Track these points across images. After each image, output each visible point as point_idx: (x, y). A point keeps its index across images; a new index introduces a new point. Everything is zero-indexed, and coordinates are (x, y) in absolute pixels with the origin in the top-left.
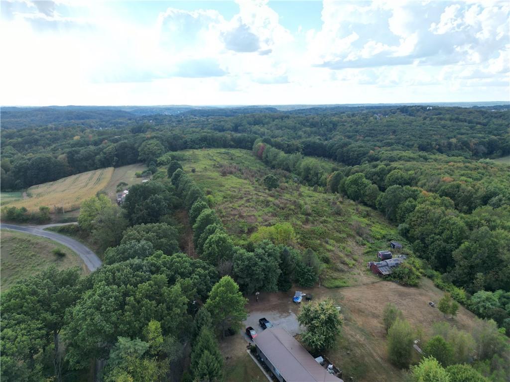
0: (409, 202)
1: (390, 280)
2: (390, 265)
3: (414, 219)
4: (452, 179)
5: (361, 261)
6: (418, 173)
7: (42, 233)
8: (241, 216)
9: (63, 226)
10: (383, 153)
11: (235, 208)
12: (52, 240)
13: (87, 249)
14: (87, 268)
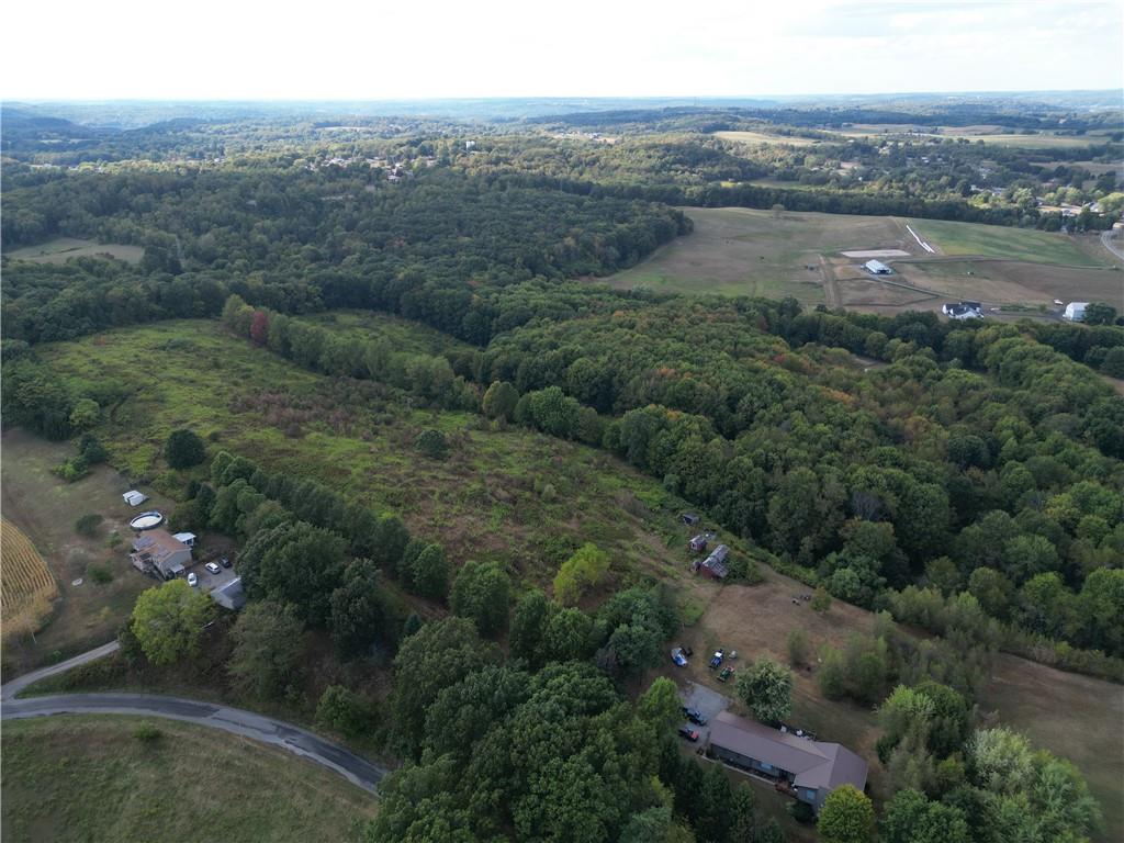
1: (734, 583)
2: (720, 560)
4: (673, 371)
5: (673, 561)
6: (615, 359)
7: (28, 707)
8: (473, 541)
9: (69, 671)
10: (496, 298)
11: (441, 527)
12: (82, 715)
13: (192, 702)
14: (254, 741)
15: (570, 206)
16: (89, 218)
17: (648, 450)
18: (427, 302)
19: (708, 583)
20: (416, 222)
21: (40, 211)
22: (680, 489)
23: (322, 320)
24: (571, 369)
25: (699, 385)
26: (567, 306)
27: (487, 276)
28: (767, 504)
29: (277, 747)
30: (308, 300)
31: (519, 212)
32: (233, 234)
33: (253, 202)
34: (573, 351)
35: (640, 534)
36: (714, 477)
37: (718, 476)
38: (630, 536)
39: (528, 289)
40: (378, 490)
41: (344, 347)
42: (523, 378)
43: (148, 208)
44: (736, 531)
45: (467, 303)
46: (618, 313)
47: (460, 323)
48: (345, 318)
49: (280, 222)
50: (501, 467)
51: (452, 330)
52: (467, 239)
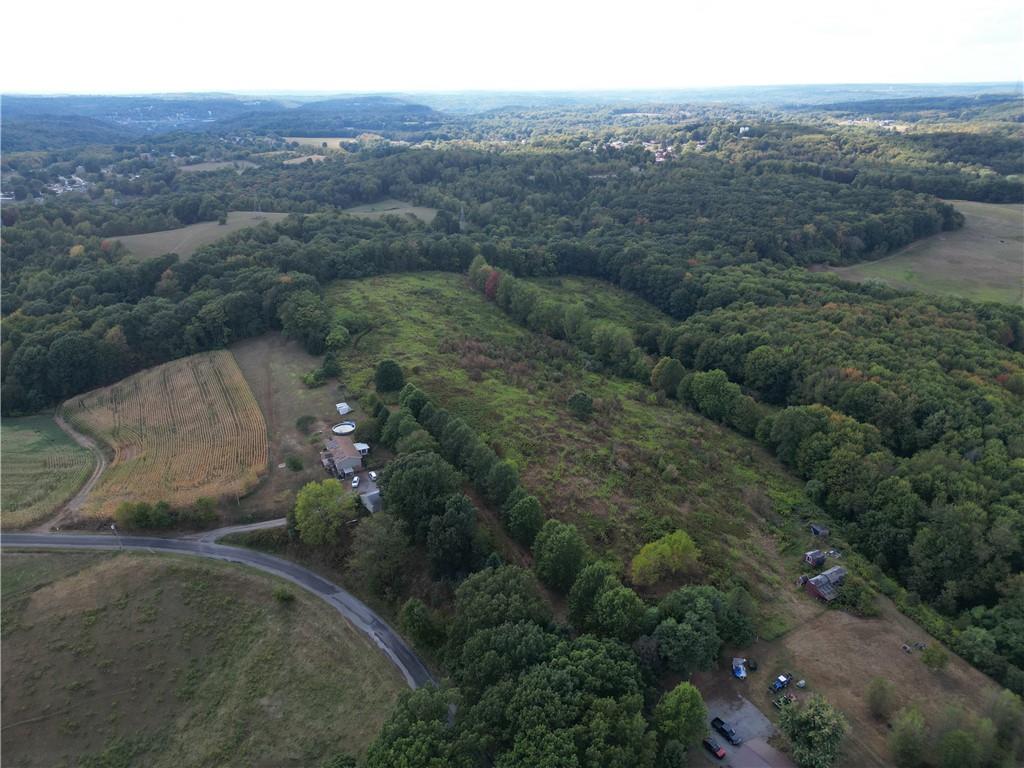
0: (818, 439)
2: (832, 582)
3: (831, 473)
4: (860, 372)
5: (782, 570)
6: (800, 352)
7: (220, 552)
8: (579, 502)
9: (252, 532)
10: (709, 278)
11: (557, 482)
12: (249, 567)
13: (324, 580)
14: (353, 625)
15: (823, 193)
16: (410, 184)
17: (798, 450)
18: (643, 276)
19: (810, 602)
20: (664, 202)
21: (379, 177)
22: (821, 498)
23: (550, 283)
24: (750, 356)
25: (884, 392)
26: (778, 292)
27: (710, 256)
28: (915, 534)
29: (366, 636)
30: (544, 264)
31: (765, 197)
32: (509, 204)
33: (531, 178)
34: (758, 338)
35: (755, 534)
36: (862, 493)
37: (866, 493)
38: (741, 532)
39: (745, 272)
40: (517, 438)
41: (549, 308)
42: (703, 357)
43: (452, 179)
44: (870, 556)
45: (678, 279)
46: (831, 305)
47: (668, 298)
48: (571, 284)
49: (549, 196)
50: (637, 438)
51: (660, 304)
52: (705, 220)
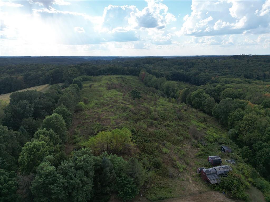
0: (238, 111)
1: (218, 190)
2: (219, 173)
3: (242, 125)
5: (192, 164)
8: (99, 119)
18: (198, 79)
35: (186, 145)
45: (210, 78)
50: (152, 107)
